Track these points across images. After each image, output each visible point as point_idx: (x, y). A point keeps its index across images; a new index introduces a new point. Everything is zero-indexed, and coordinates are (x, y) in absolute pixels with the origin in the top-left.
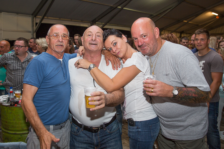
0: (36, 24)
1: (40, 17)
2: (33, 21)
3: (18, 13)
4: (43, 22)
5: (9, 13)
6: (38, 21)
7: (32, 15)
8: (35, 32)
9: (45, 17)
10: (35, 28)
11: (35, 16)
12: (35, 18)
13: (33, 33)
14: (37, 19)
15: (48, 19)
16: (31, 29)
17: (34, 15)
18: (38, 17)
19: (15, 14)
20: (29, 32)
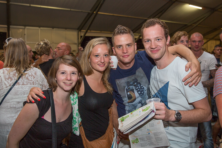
0: (81, 37)
1: (85, 31)
2: (78, 35)
3: (66, 28)
4: (87, 35)
5: (60, 29)
6: (82, 34)
7: (78, 29)
8: (80, 44)
9: (89, 31)
10: (80, 40)
11: (80, 31)
12: (80, 32)
13: (78, 45)
14: (81, 33)
15: (91, 32)
16: (76, 42)
17: (79, 29)
18: (83, 31)
19: (64, 29)
20: (75, 44)
